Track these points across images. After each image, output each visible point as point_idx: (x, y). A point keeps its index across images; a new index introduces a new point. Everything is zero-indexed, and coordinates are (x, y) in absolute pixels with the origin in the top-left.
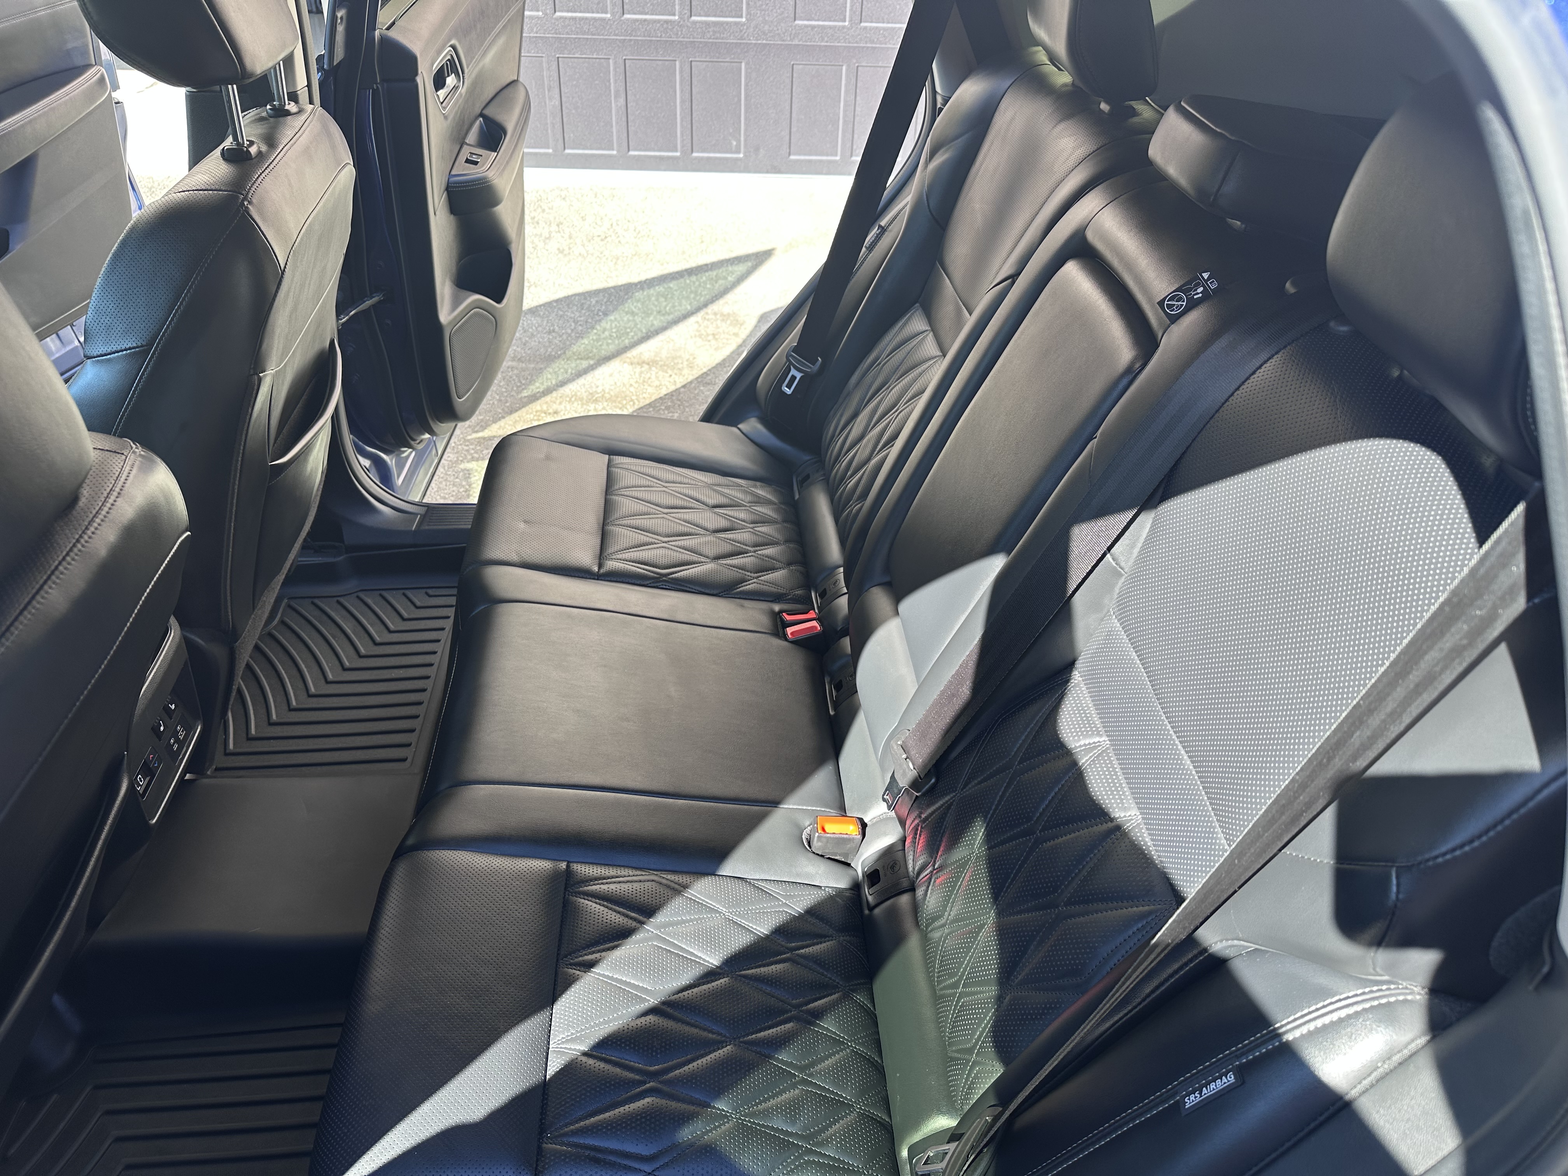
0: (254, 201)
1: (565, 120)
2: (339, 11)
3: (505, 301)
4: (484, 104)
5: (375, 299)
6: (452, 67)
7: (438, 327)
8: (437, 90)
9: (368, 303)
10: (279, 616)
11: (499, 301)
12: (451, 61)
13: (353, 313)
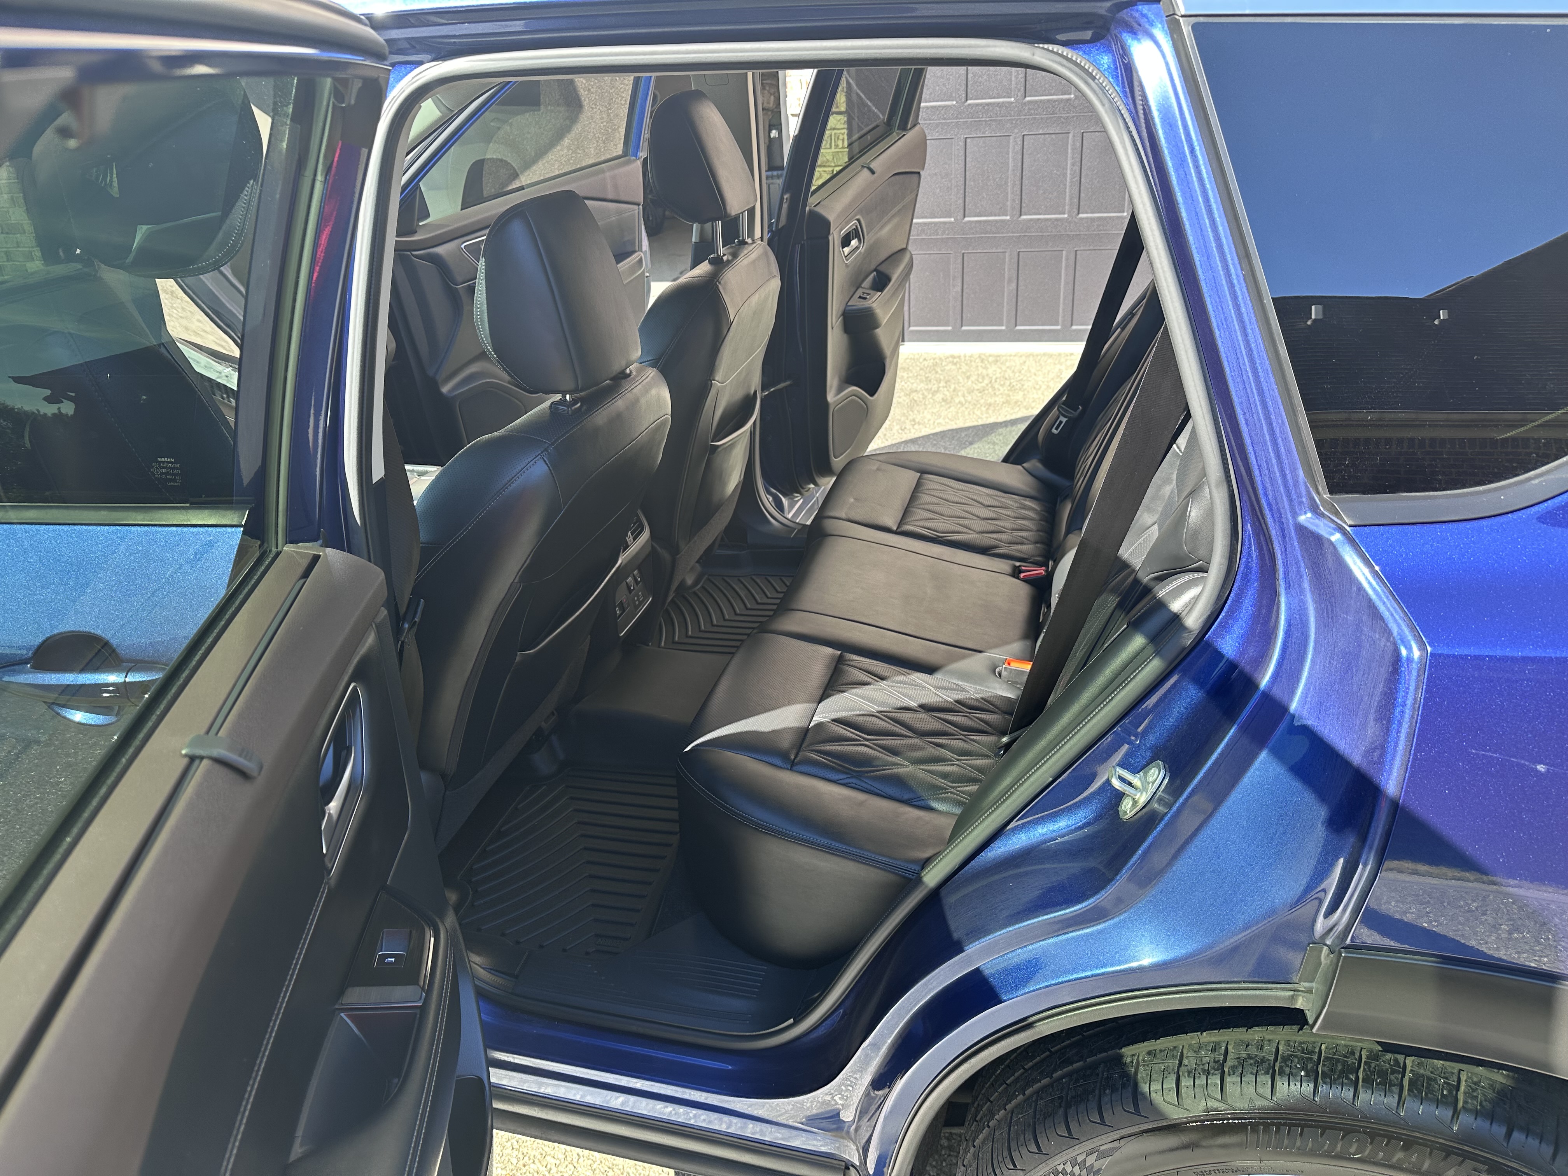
0: (722, 282)
1: (965, 302)
2: (785, 194)
3: (876, 396)
4: (878, 263)
5: (788, 383)
6: (855, 233)
7: (826, 404)
8: (843, 248)
9: (782, 385)
10: (701, 584)
11: (872, 395)
12: (856, 230)
13: (772, 390)
